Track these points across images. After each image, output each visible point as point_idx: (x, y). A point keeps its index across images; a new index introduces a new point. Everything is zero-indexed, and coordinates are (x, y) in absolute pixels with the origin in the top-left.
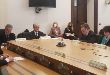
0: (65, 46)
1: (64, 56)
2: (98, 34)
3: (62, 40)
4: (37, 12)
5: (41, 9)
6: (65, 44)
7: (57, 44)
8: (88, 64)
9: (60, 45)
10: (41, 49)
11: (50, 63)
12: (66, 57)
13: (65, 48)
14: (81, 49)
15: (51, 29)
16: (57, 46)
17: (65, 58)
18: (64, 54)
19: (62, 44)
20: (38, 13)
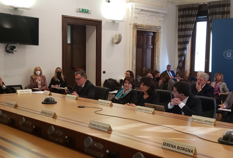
0: (56, 103)
1: (55, 117)
2: (102, 86)
3: (50, 94)
4: (7, 51)
5: (15, 47)
6: (55, 100)
7: (43, 101)
8: (88, 125)
9: (48, 102)
10: (19, 108)
11: (34, 127)
12: (58, 118)
13: (55, 106)
14: (79, 107)
15: (31, 77)
16: (43, 103)
17: (57, 120)
18: (55, 114)
19: (52, 101)
20: (10, 53)
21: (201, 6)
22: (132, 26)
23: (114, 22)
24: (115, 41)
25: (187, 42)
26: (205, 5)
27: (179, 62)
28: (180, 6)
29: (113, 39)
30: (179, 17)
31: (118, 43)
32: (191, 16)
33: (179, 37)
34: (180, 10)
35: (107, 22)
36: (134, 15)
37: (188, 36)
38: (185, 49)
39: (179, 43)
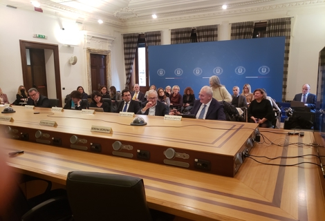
21: (140, 35)
22: (85, 50)
23: (69, 46)
24: (72, 62)
25: (132, 64)
26: (143, 34)
27: (127, 79)
28: (124, 35)
29: (69, 61)
30: (124, 43)
31: (74, 63)
32: (133, 43)
33: (126, 59)
34: (124, 38)
35: (63, 46)
36: (87, 41)
37: (132, 59)
38: (130, 69)
39: (126, 64)
